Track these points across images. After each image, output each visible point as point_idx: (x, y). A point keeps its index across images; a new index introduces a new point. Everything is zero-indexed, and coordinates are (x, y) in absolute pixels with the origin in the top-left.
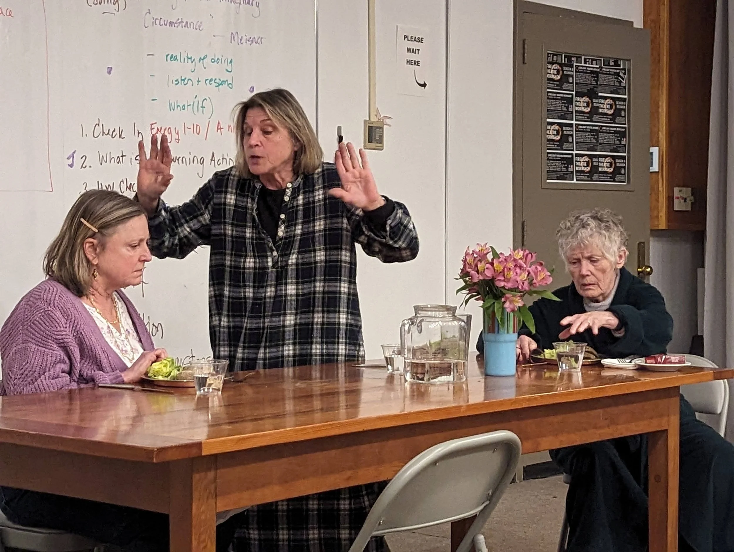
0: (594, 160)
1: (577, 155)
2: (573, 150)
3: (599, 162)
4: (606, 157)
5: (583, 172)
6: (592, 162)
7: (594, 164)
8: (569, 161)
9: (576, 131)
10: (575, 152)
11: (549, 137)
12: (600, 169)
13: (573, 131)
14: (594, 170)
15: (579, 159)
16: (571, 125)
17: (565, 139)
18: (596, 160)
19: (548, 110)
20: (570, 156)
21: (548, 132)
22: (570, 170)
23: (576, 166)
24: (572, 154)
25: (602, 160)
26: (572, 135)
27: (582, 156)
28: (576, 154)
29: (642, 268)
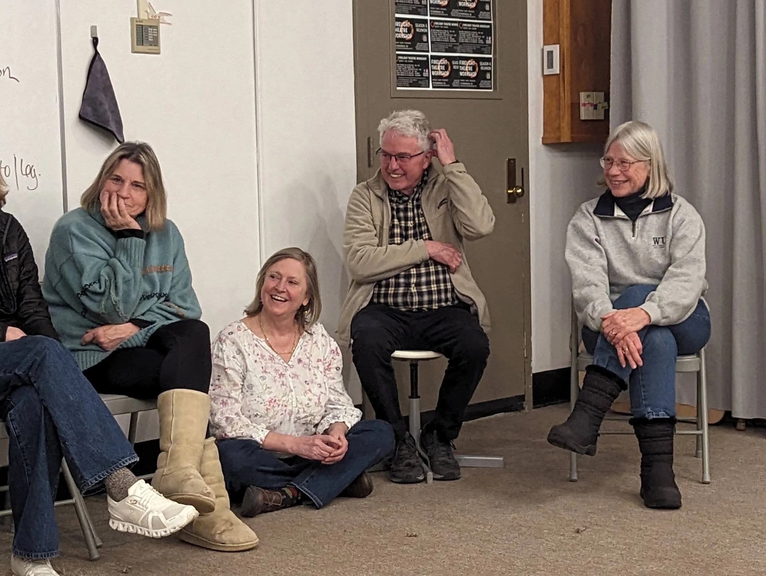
0: (453, 63)
1: (433, 57)
2: (428, 51)
3: (459, 65)
4: (467, 59)
5: (440, 77)
6: (452, 66)
7: (454, 67)
8: (424, 65)
9: (431, 28)
10: (430, 54)
11: (399, 36)
12: (461, 74)
13: (427, 28)
14: (454, 74)
15: (435, 62)
16: (425, 21)
17: (418, 38)
18: (456, 63)
19: (396, 4)
20: (425, 59)
21: (397, 30)
22: (425, 75)
23: (432, 70)
24: (427, 56)
25: (463, 62)
26: (427, 34)
27: (439, 58)
28: (431, 56)
29: (512, 190)
